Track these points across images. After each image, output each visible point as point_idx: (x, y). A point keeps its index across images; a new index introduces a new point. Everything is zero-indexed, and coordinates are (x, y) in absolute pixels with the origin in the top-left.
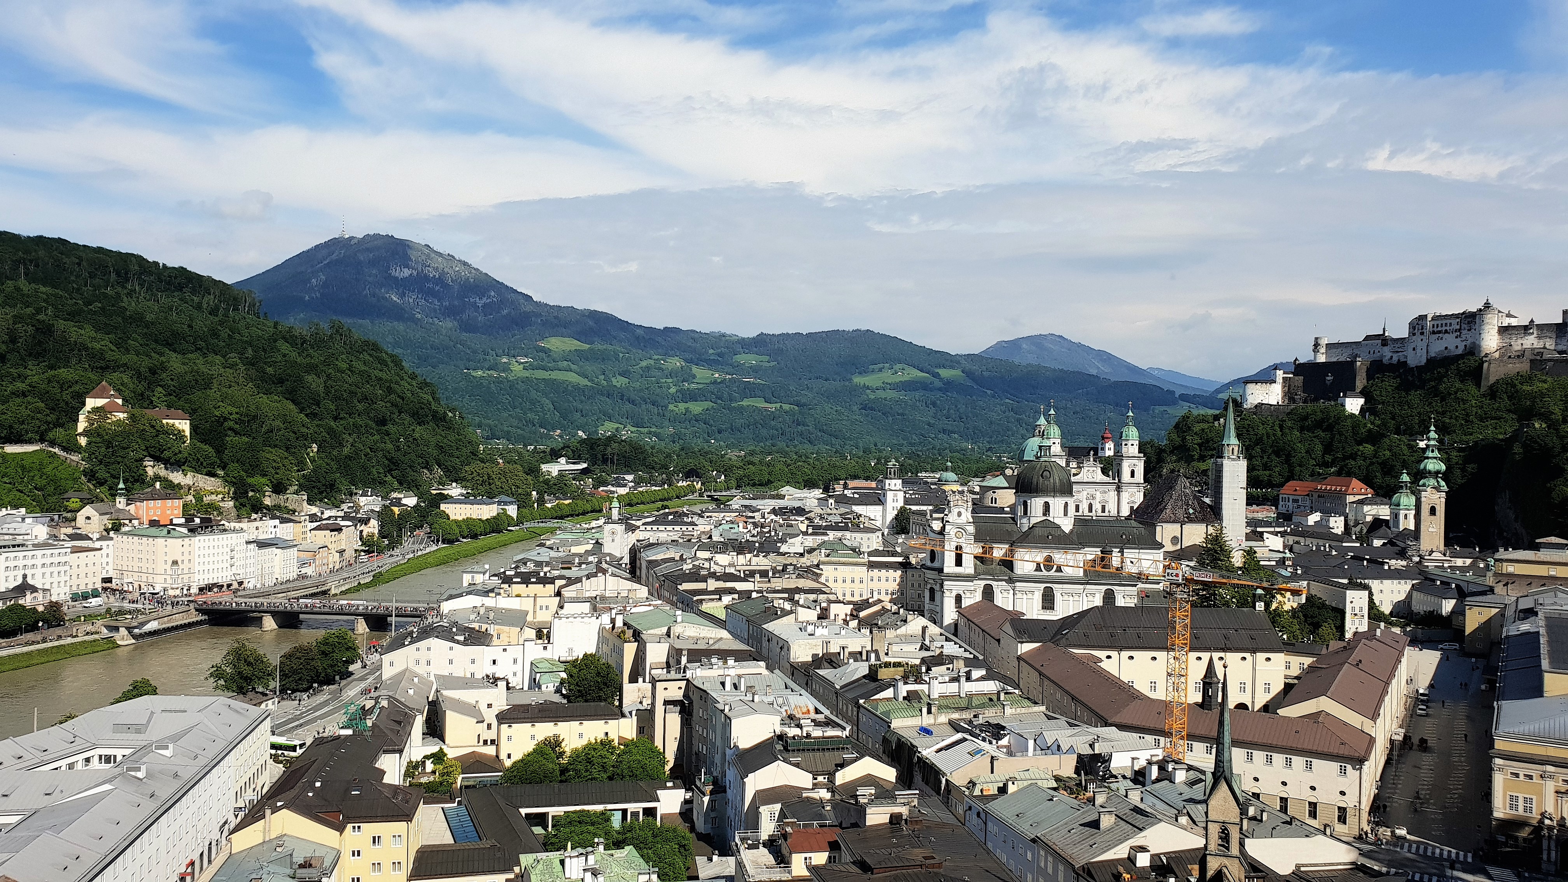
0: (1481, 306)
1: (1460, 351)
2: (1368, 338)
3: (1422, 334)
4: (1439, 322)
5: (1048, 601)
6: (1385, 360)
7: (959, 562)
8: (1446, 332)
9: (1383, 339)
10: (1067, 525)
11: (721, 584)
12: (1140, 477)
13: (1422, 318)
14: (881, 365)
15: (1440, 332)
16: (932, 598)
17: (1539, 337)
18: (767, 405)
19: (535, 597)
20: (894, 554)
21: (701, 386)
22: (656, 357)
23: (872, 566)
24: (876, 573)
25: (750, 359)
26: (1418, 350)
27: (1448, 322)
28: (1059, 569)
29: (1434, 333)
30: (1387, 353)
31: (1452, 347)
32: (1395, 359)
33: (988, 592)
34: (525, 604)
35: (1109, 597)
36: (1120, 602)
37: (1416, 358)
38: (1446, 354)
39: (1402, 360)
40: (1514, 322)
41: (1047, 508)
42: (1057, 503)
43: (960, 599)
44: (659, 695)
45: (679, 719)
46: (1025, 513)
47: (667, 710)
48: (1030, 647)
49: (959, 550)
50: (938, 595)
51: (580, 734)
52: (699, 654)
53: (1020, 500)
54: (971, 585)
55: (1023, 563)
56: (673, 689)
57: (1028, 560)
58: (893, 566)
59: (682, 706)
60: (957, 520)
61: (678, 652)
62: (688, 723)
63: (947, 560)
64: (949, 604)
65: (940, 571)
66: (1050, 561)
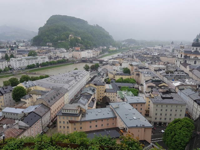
5: (195, 63)
7: (181, 57)
16: (177, 62)
19: (120, 60)
20: (171, 55)
24: (168, 58)
28: (198, 58)
33: (186, 61)
43: (181, 62)
44: (135, 73)
45: (137, 76)
46: (193, 49)
47: (136, 75)
48: (191, 69)
49: (182, 55)
50: (177, 61)
51: (125, 77)
52: (140, 68)
53: (192, 48)
54: (183, 60)
55: (191, 57)
56: (137, 73)
57: (192, 57)
58: (171, 57)
59: (138, 75)
60: (181, 50)
61: (138, 68)
62: (139, 77)
63: (179, 56)
64: (178, 63)
65: (178, 58)
66: (196, 57)
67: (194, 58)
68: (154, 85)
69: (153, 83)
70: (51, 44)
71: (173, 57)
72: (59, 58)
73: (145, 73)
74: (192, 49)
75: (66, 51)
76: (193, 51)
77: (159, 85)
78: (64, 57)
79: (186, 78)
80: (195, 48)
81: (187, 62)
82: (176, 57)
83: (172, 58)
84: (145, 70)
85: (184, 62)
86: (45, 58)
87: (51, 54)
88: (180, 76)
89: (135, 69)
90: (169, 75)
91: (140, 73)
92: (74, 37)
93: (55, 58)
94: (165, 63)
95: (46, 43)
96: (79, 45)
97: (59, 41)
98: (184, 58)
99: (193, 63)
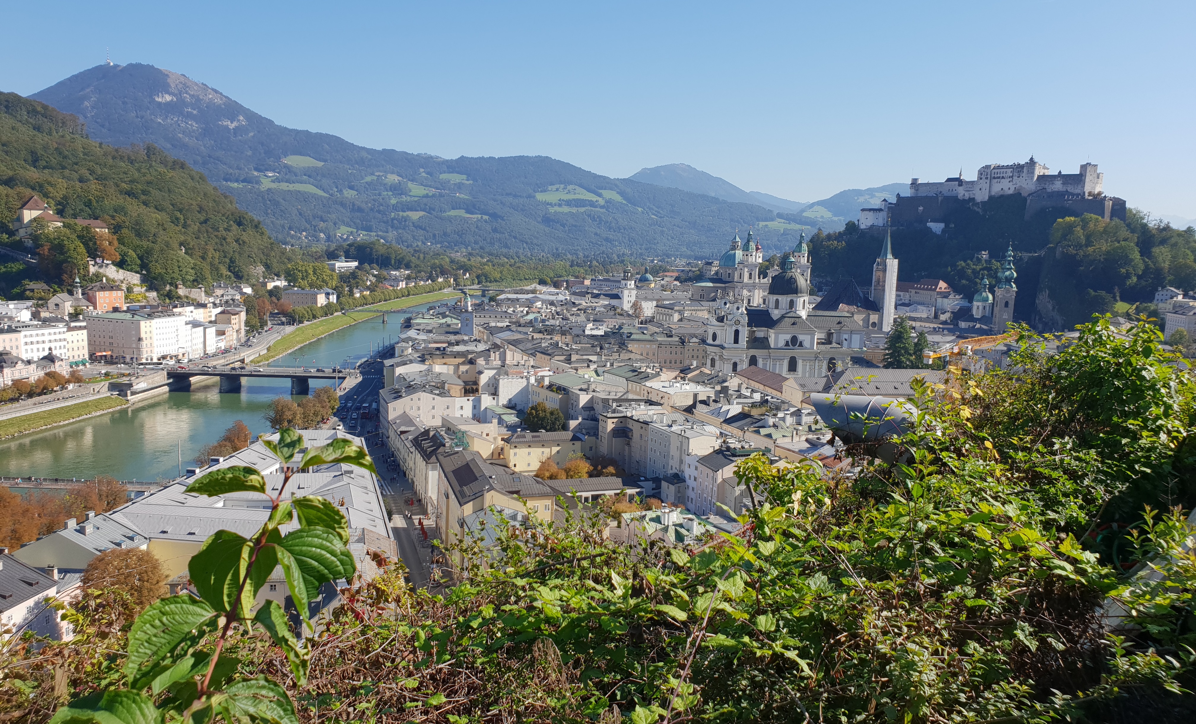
0: (1027, 160)
1: (1011, 192)
2: (949, 180)
3: (987, 178)
4: (999, 171)
6: (960, 197)
7: (736, 341)
8: (1003, 178)
9: (959, 181)
13: (988, 167)
14: (557, 186)
15: (999, 178)
16: (714, 365)
17: (1063, 184)
18: (468, 216)
21: (416, 199)
22: (377, 174)
25: (456, 178)
26: (983, 190)
27: (1005, 170)
28: (801, 345)
29: (994, 178)
30: (961, 193)
31: (1006, 189)
32: (967, 197)
33: (754, 360)
37: (982, 196)
38: (1001, 193)
39: (972, 196)
40: (1048, 173)
41: (792, 304)
43: (735, 365)
44: (606, 427)
46: (777, 307)
47: (614, 435)
49: (737, 332)
50: (717, 363)
52: (621, 402)
53: (773, 298)
54: (743, 355)
56: (617, 424)
57: (779, 338)
59: (623, 434)
62: (628, 444)
63: (726, 339)
64: (728, 369)
65: (722, 347)
66: (794, 340)
67: (787, 344)
71: (682, 343)
74: (772, 305)
80: (784, 300)
81: (761, 365)
82: (710, 341)
91: (634, 426)
98: (748, 348)
99: (781, 365)
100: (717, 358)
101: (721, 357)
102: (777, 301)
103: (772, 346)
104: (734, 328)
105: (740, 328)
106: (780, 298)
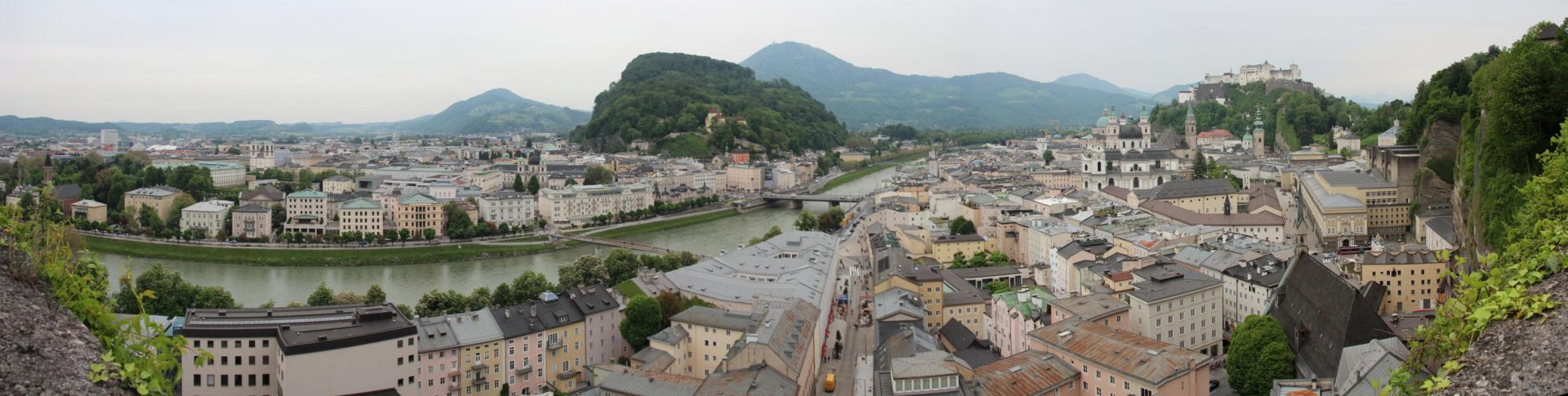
5: (1136, 183)
7: (1099, 169)
8: (1253, 72)
10: (1141, 151)
11: (996, 184)
12: (1149, 132)
16: (1086, 186)
17: (1283, 75)
19: (918, 192)
20: (1062, 169)
23: (1054, 174)
24: (1056, 177)
28: (1140, 170)
31: (1255, 78)
33: (1111, 182)
34: (914, 195)
35: (1160, 180)
36: (1165, 181)
41: (1133, 144)
42: (1137, 142)
43: (1100, 185)
44: (1001, 231)
45: (1011, 240)
46: (1124, 146)
47: (1007, 237)
48: (1142, 201)
49: (1099, 164)
50: (1089, 185)
51: (969, 250)
52: (1013, 213)
53: (1121, 141)
54: (1104, 179)
55: (1125, 168)
56: (1009, 228)
57: (1127, 167)
58: (1064, 174)
59: (1013, 234)
60: (1098, 151)
61: (1003, 212)
62: (1017, 241)
63: (1093, 169)
64: (1095, 188)
65: (1090, 174)
66: (1136, 166)
67: (1132, 170)
68: (1091, 257)
69: (1089, 251)
70: (645, 146)
71: (1069, 173)
72: (689, 191)
73: (1036, 225)
74: (1121, 145)
75: (701, 166)
76: (1124, 151)
77: (1105, 256)
78: (704, 188)
79: (1156, 224)
80: (1128, 142)
81: (1116, 184)
83: (1066, 177)
84: (1030, 218)
85: (1107, 185)
86: (644, 190)
87: (659, 177)
88: (1136, 220)
89: (990, 219)
90: (1110, 223)
91: (1020, 229)
92: (727, 121)
93: (673, 190)
94: (1063, 190)
95: (629, 141)
96: (746, 144)
97: (671, 134)
98: (1107, 174)
99: (1129, 183)
100: (1088, 181)
101: (1091, 180)
102: (1124, 143)
103: (1123, 171)
104: (1098, 161)
105: (1101, 161)
106: (1126, 141)
